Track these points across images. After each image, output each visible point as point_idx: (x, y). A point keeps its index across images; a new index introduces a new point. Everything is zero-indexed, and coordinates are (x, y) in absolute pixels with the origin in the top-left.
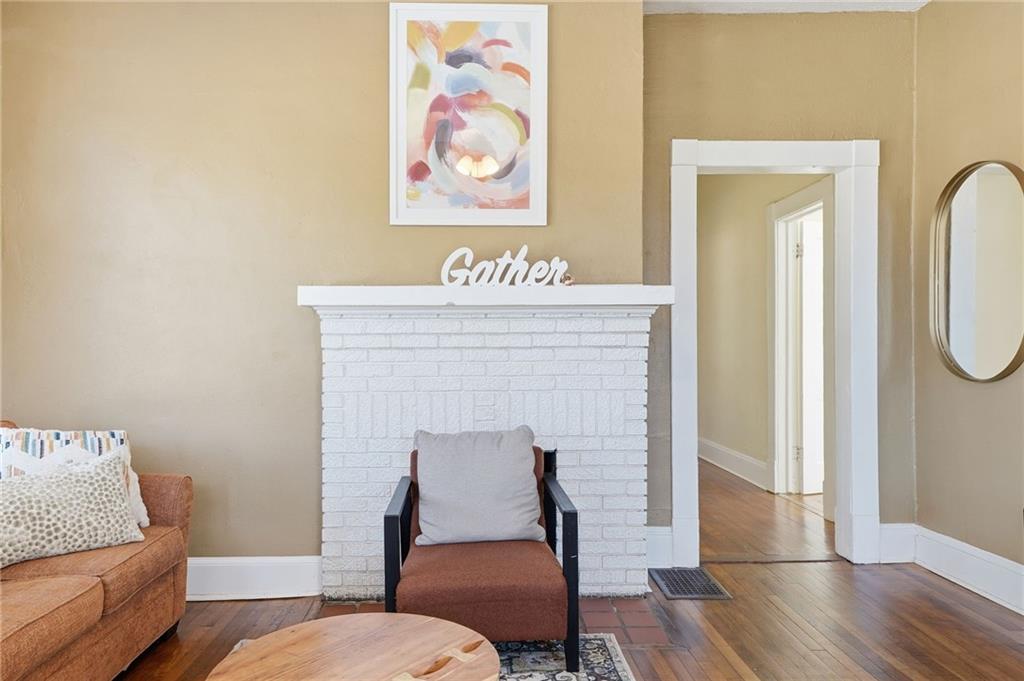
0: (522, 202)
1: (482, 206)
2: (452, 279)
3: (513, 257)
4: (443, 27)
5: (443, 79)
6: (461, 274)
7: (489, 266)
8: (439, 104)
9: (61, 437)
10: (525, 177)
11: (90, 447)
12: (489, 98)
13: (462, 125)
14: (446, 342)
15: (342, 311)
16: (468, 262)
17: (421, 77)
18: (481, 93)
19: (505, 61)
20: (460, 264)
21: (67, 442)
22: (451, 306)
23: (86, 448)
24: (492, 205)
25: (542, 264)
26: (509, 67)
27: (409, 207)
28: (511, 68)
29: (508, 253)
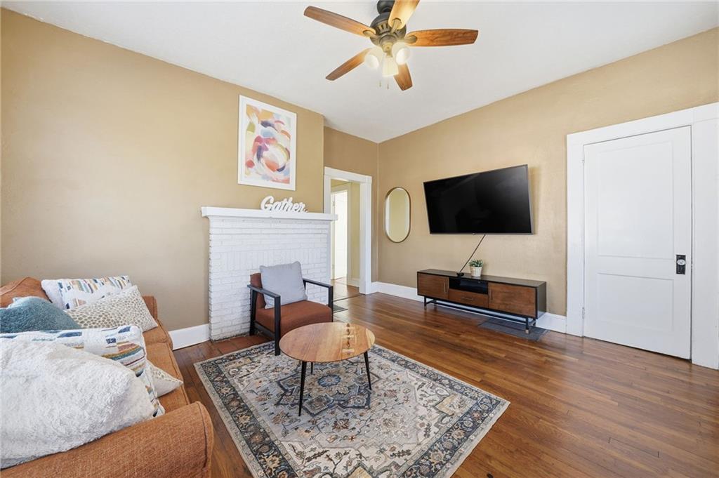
0: (287, 181)
1: (274, 181)
2: (266, 208)
3: (288, 200)
4: (260, 110)
5: (260, 131)
6: (269, 206)
7: (279, 203)
8: (258, 139)
9: (63, 285)
10: (288, 172)
11: (84, 289)
12: (277, 142)
13: (267, 149)
14: (264, 231)
15: (223, 218)
16: (272, 201)
17: (251, 127)
18: (274, 139)
19: (283, 129)
20: (268, 202)
21: (69, 288)
22: (271, 218)
23: (83, 290)
24: (277, 181)
25: (297, 204)
26: (283, 132)
27: (246, 177)
28: (284, 132)
29: (286, 199)
